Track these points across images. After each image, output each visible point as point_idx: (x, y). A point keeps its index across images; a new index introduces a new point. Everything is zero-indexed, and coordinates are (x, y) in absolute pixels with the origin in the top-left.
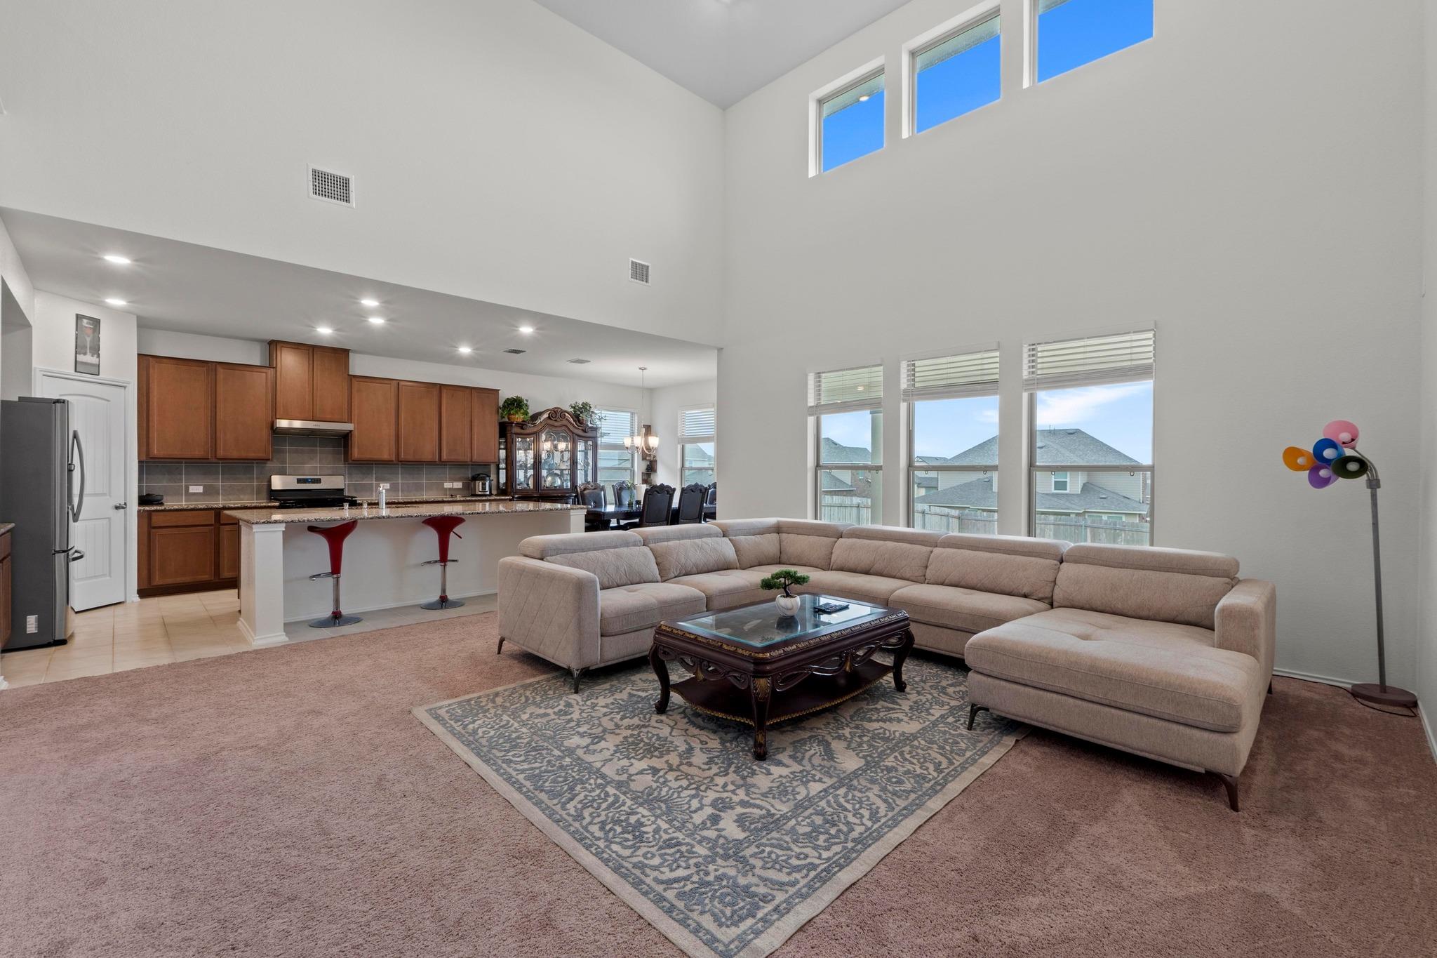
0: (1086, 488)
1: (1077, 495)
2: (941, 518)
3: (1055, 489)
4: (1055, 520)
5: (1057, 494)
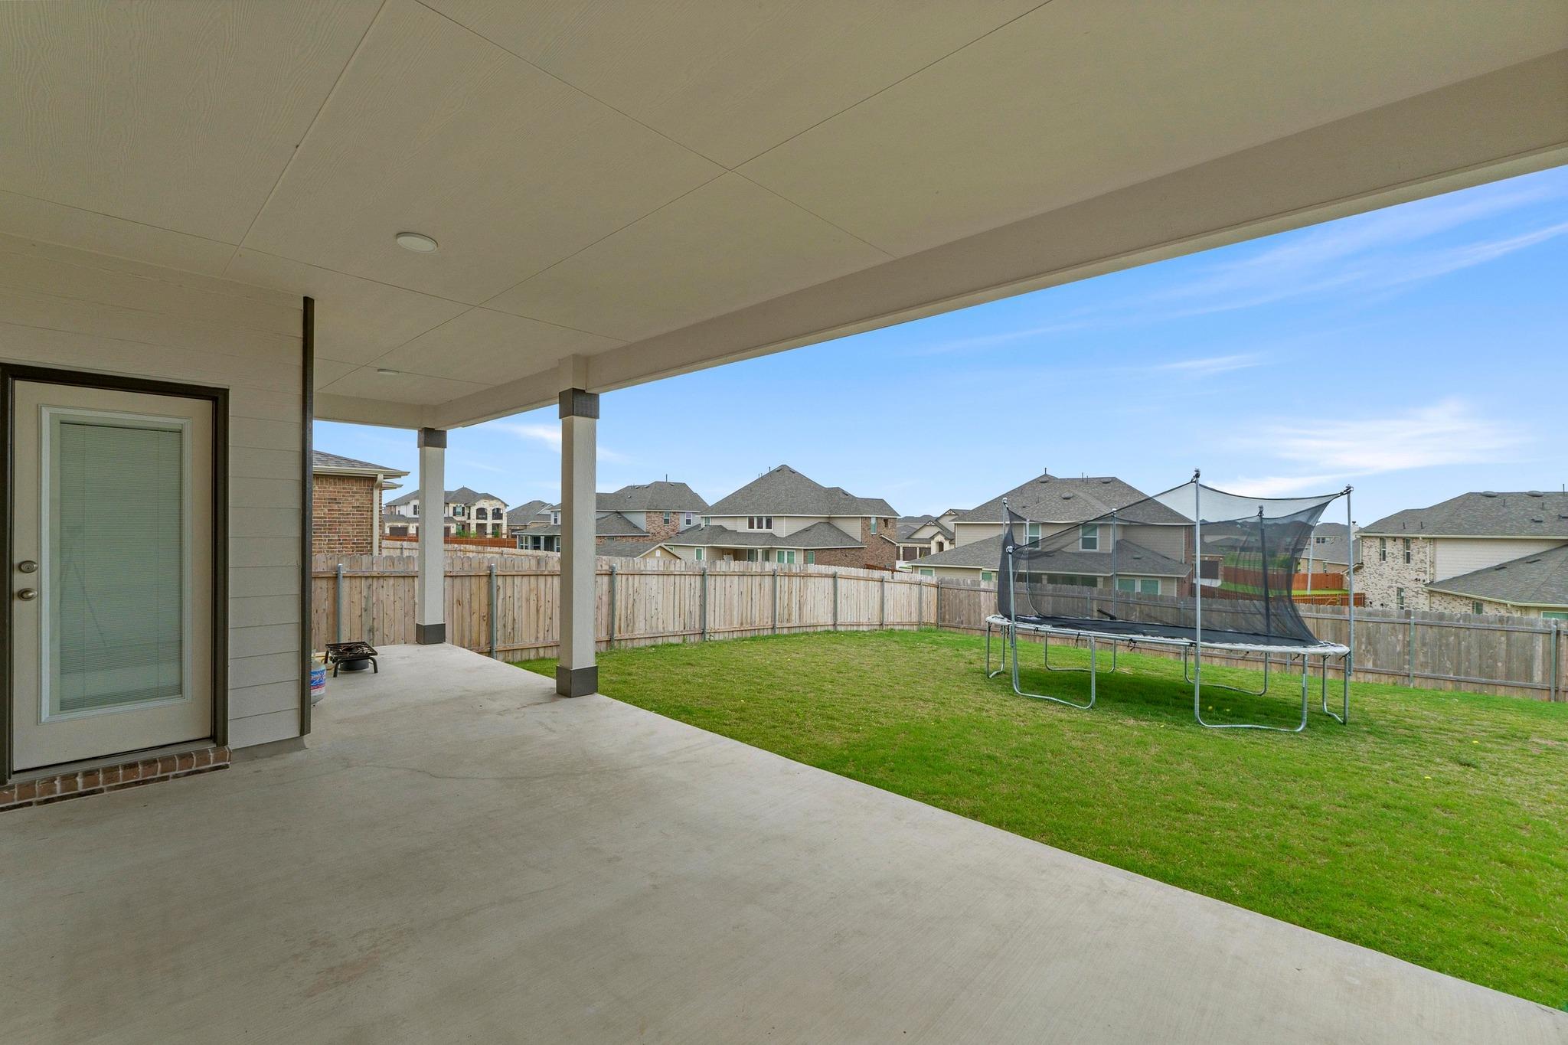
0: (1120, 546)
1: (1109, 555)
2: (910, 588)
3: (1083, 548)
4: (1054, 590)
5: (1085, 553)
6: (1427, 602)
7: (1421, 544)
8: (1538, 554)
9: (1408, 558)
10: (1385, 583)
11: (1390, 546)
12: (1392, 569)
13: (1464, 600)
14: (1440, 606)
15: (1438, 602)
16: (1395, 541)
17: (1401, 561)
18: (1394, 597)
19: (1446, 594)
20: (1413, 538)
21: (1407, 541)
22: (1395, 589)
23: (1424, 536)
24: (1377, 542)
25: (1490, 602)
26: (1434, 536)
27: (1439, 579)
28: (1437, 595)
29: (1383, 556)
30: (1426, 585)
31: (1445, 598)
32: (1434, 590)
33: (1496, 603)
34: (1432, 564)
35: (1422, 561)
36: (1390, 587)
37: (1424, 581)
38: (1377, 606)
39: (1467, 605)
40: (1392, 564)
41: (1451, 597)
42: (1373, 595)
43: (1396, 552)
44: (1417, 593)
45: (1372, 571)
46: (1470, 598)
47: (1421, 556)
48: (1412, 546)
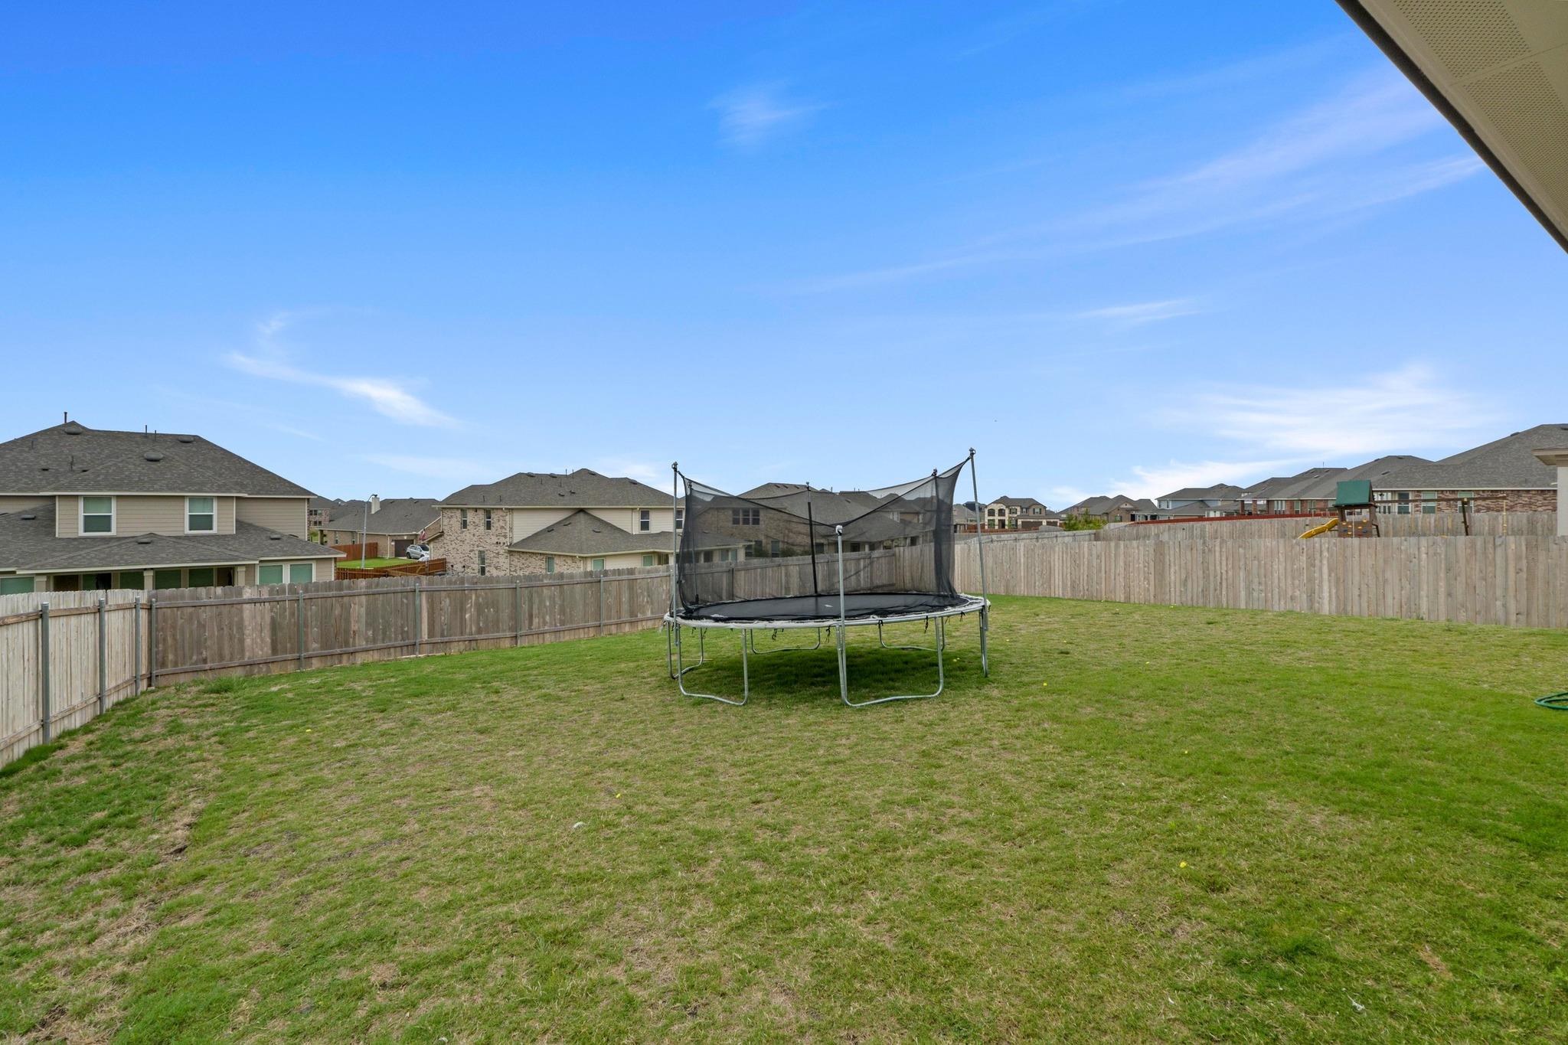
5: (195, 536)
6: (508, 564)
7: (501, 513)
8: (566, 519)
9: (489, 526)
10: (467, 548)
11: (471, 517)
12: (474, 535)
13: (539, 557)
14: (519, 562)
15: (517, 560)
16: (474, 511)
17: (482, 528)
18: (477, 560)
19: (523, 552)
20: (493, 509)
21: (488, 513)
22: (477, 552)
23: (506, 507)
24: (458, 513)
25: (560, 555)
26: (513, 507)
27: (515, 541)
28: (516, 554)
29: (465, 524)
30: (506, 547)
31: (523, 556)
32: (513, 549)
34: (511, 529)
35: (502, 527)
36: (471, 551)
37: (504, 543)
38: (458, 568)
39: (541, 560)
40: (473, 531)
41: (527, 554)
42: (455, 560)
43: (477, 521)
44: (498, 554)
45: (453, 538)
46: (543, 554)
47: (501, 523)
48: (492, 515)
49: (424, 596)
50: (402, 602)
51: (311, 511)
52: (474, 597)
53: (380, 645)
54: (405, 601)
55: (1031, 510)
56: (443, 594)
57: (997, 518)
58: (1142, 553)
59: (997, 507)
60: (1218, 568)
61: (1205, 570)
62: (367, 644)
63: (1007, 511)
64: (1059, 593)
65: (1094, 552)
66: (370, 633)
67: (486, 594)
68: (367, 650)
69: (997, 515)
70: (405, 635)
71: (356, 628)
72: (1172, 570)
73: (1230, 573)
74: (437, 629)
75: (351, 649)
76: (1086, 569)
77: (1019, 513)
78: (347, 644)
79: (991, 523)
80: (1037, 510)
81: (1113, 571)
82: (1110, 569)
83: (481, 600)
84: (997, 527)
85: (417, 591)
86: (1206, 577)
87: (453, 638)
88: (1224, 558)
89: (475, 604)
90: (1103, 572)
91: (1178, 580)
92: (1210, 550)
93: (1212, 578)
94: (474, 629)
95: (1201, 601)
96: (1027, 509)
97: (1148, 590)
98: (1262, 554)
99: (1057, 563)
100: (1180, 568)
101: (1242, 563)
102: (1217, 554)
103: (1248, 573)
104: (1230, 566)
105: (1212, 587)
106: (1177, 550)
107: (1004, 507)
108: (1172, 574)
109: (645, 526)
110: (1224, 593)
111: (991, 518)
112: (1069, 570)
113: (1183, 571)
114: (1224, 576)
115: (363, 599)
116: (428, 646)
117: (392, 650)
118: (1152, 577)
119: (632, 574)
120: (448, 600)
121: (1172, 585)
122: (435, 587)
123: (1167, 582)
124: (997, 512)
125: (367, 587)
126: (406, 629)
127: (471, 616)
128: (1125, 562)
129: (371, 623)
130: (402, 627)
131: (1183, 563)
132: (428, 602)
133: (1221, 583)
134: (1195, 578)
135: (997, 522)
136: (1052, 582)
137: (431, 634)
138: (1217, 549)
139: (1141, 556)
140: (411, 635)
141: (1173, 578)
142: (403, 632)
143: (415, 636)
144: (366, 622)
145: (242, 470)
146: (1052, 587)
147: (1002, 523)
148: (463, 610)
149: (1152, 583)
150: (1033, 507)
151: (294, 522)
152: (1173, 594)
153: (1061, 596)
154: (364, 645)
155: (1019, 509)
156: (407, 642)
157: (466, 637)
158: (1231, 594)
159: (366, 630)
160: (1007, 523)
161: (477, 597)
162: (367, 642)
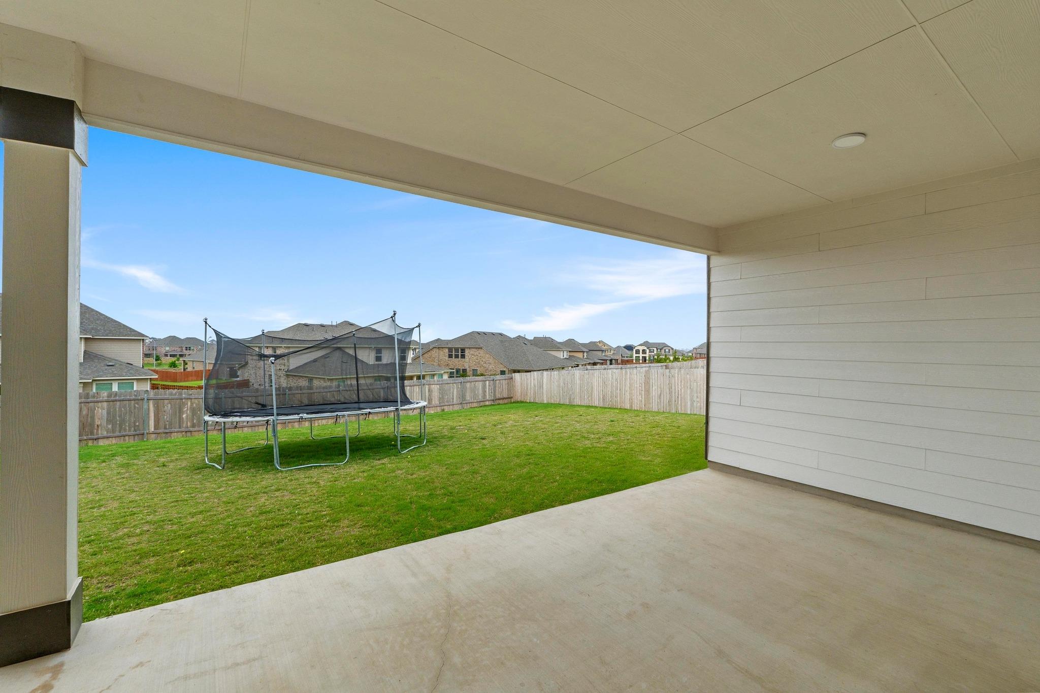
0: (88, 356)
6: (285, 381)
7: (282, 350)
8: (327, 354)
11: (264, 352)
13: (304, 378)
14: (293, 383)
15: (291, 381)
16: (267, 348)
18: (266, 380)
19: (295, 376)
20: (278, 347)
21: (274, 348)
23: (285, 346)
25: (316, 378)
26: (289, 346)
27: (291, 368)
28: (291, 377)
30: (286, 372)
31: (295, 378)
32: (289, 374)
33: (319, 378)
37: (284, 370)
38: (256, 386)
39: (305, 381)
41: (298, 377)
42: (254, 380)
44: (280, 376)
45: (254, 366)
46: (307, 377)
48: (277, 351)
49: (151, 403)
50: (135, 406)
51: (186, 348)
52: (189, 404)
53: (117, 434)
54: (137, 406)
55: (663, 351)
56: (166, 401)
57: (641, 355)
58: (638, 377)
59: (641, 348)
60: (677, 387)
61: (670, 388)
62: (107, 433)
63: (648, 351)
64: (596, 404)
65: (614, 378)
66: (110, 426)
67: (199, 402)
68: (108, 438)
69: (641, 353)
70: (136, 428)
71: (99, 423)
72: (654, 388)
73: (683, 391)
74: (161, 424)
75: (95, 437)
76: (610, 388)
77: (655, 352)
78: (92, 433)
79: (637, 358)
80: (667, 350)
81: (624, 389)
82: (622, 388)
83: (194, 405)
84: (641, 361)
85: (146, 399)
86: (670, 393)
87: (173, 430)
88: (679, 381)
89: (190, 408)
90: (619, 390)
91: (656, 395)
92: (673, 376)
93: (673, 393)
94: (189, 424)
95: (668, 408)
96: (660, 349)
97: (642, 402)
98: (699, 379)
99: (595, 384)
100: (657, 387)
101: (689, 384)
102: (676, 378)
103: (692, 390)
104: (682, 386)
105: (673, 399)
106: (656, 376)
107: (645, 348)
108: (654, 391)
109: (378, 359)
110: (679, 403)
111: (637, 355)
112: (601, 388)
113: (659, 389)
114: (680, 393)
115: (105, 404)
116: (153, 436)
117: (127, 438)
118: (643, 392)
119: (311, 389)
120: (169, 405)
121: (654, 398)
122: (159, 397)
123: (651, 396)
124: (641, 351)
125: (108, 397)
126: (137, 424)
127: (187, 416)
128: (630, 384)
129: (111, 419)
130: (135, 423)
131: (659, 384)
132: (154, 406)
133: (678, 397)
134: (665, 394)
135: (641, 358)
136: (593, 396)
137: (156, 427)
138: (676, 375)
139: (638, 380)
140: (141, 427)
141: (654, 393)
142: (135, 426)
143: (144, 429)
144: (107, 419)
145: (98, 320)
146: (593, 400)
147: (644, 358)
148: (181, 412)
149: (643, 397)
150: (664, 348)
151: (134, 354)
152: (654, 404)
153: (597, 405)
154: (105, 434)
155: (655, 349)
156: (138, 432)
157: (183, 429)
158: (683, 404)
159: (107, 424)
160: (647, 358)
161: (192, 404)
162: (107, 432)
